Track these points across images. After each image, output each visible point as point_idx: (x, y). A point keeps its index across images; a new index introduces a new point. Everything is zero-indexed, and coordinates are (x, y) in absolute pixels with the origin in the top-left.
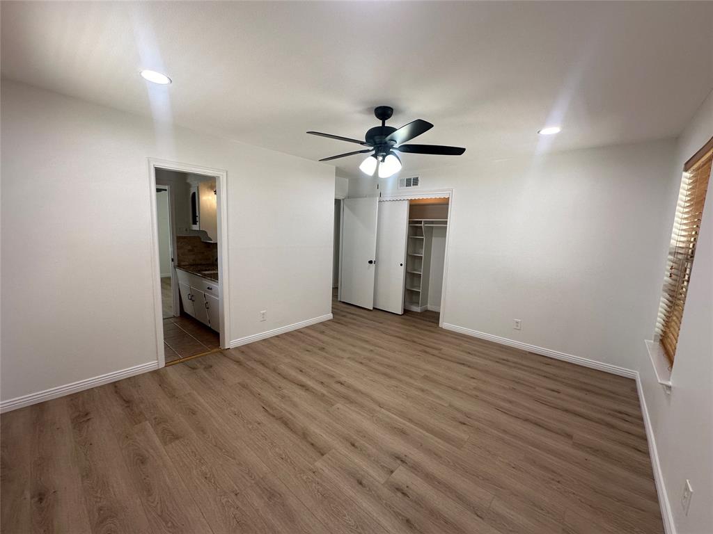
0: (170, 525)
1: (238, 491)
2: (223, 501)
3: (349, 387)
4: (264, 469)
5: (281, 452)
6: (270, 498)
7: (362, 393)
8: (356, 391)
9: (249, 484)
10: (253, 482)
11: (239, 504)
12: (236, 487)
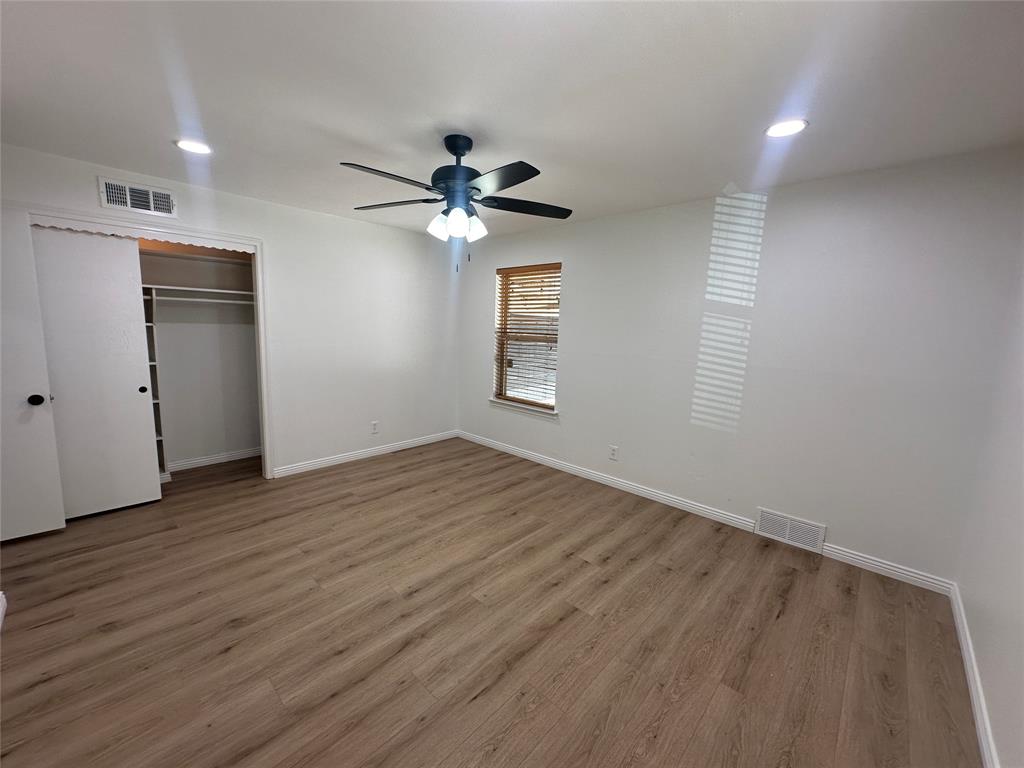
0: (735, 752)
1: (657, 684)
2: (677, 697)
3: (428, 583)
4: (615, 664)
5: (582, 651)
6: (651, 650)
9: (643, 675)
10: (638, 672)
11: (672, 678)
12: (654, 688)
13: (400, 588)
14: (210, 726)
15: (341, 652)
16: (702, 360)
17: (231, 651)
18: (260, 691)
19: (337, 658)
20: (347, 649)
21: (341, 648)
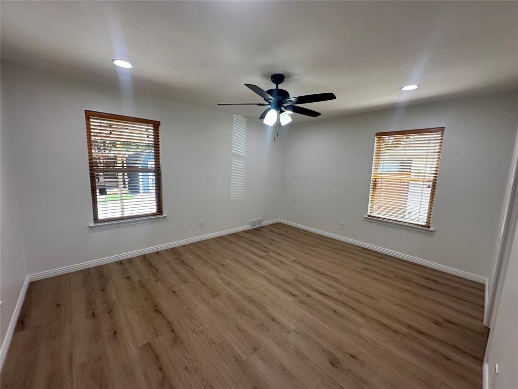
3: (285, 291)
7: (275, 285)
8: (279, 287)
13: (291, 299)
14: (386, 342)
15: (334, 311)
16: (233, 172)
17: (353, 354)
18: (364, 332)
19: (338, 312)
20: (332, 310)
21: (333, 312)
